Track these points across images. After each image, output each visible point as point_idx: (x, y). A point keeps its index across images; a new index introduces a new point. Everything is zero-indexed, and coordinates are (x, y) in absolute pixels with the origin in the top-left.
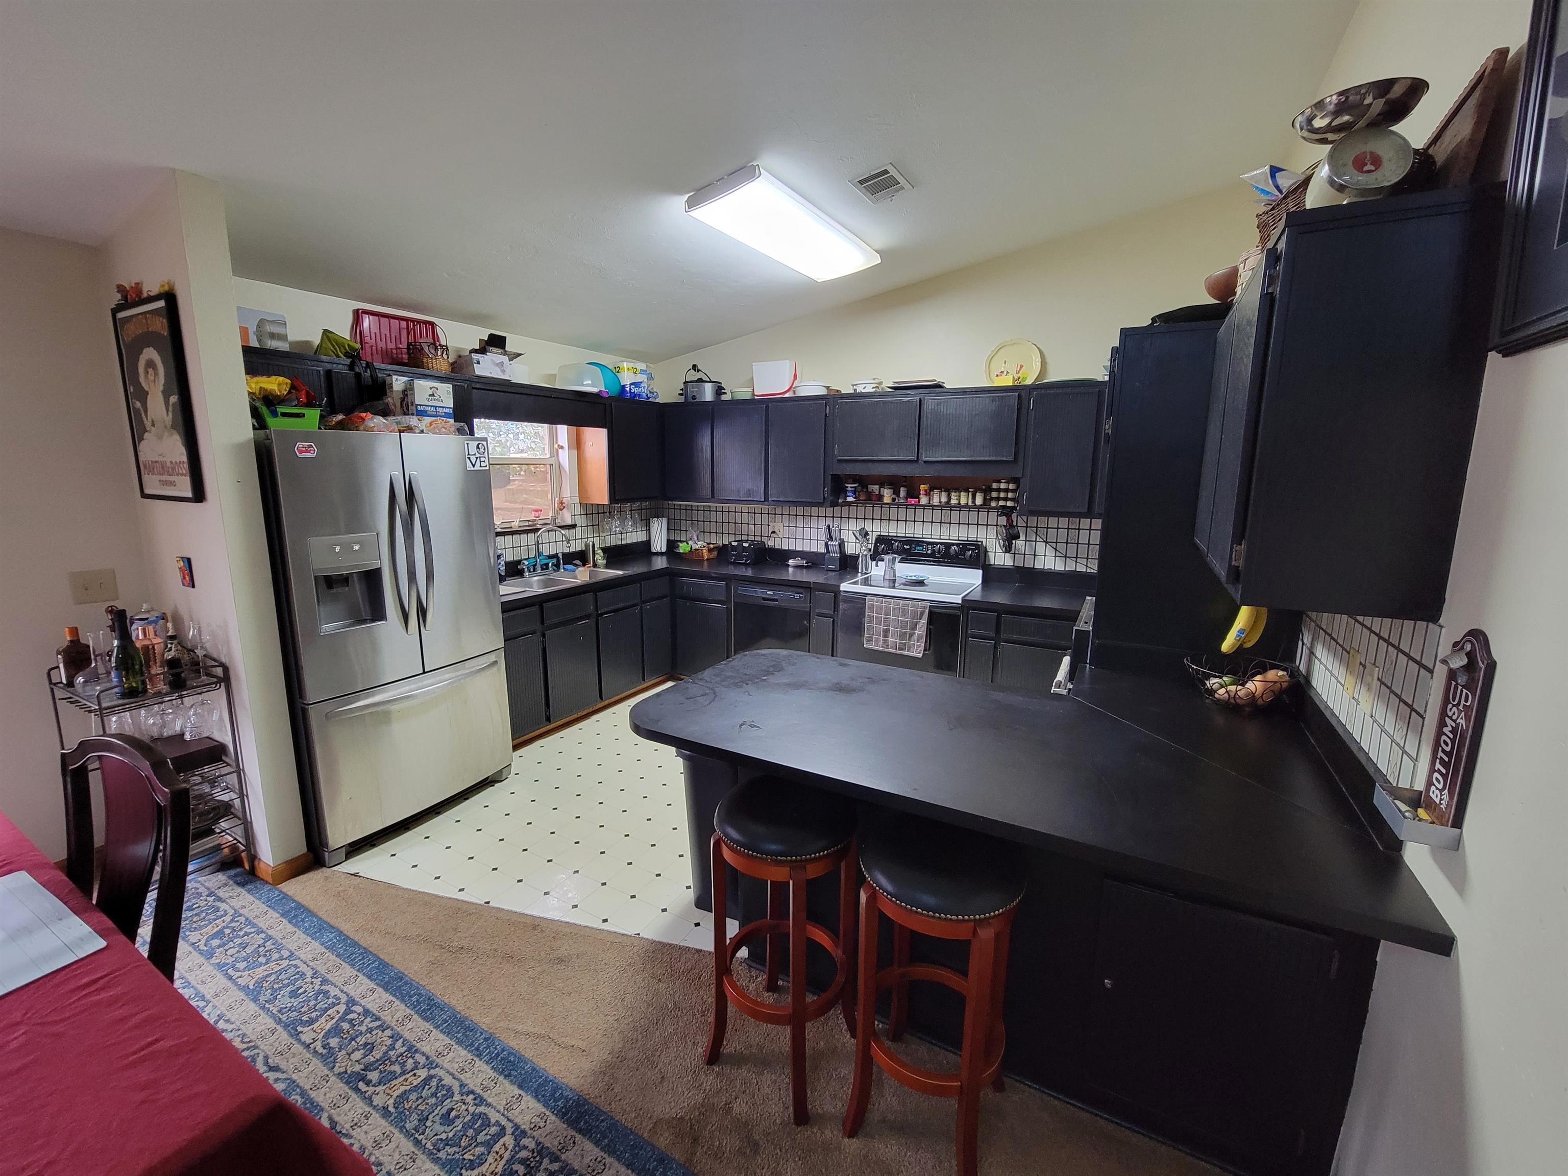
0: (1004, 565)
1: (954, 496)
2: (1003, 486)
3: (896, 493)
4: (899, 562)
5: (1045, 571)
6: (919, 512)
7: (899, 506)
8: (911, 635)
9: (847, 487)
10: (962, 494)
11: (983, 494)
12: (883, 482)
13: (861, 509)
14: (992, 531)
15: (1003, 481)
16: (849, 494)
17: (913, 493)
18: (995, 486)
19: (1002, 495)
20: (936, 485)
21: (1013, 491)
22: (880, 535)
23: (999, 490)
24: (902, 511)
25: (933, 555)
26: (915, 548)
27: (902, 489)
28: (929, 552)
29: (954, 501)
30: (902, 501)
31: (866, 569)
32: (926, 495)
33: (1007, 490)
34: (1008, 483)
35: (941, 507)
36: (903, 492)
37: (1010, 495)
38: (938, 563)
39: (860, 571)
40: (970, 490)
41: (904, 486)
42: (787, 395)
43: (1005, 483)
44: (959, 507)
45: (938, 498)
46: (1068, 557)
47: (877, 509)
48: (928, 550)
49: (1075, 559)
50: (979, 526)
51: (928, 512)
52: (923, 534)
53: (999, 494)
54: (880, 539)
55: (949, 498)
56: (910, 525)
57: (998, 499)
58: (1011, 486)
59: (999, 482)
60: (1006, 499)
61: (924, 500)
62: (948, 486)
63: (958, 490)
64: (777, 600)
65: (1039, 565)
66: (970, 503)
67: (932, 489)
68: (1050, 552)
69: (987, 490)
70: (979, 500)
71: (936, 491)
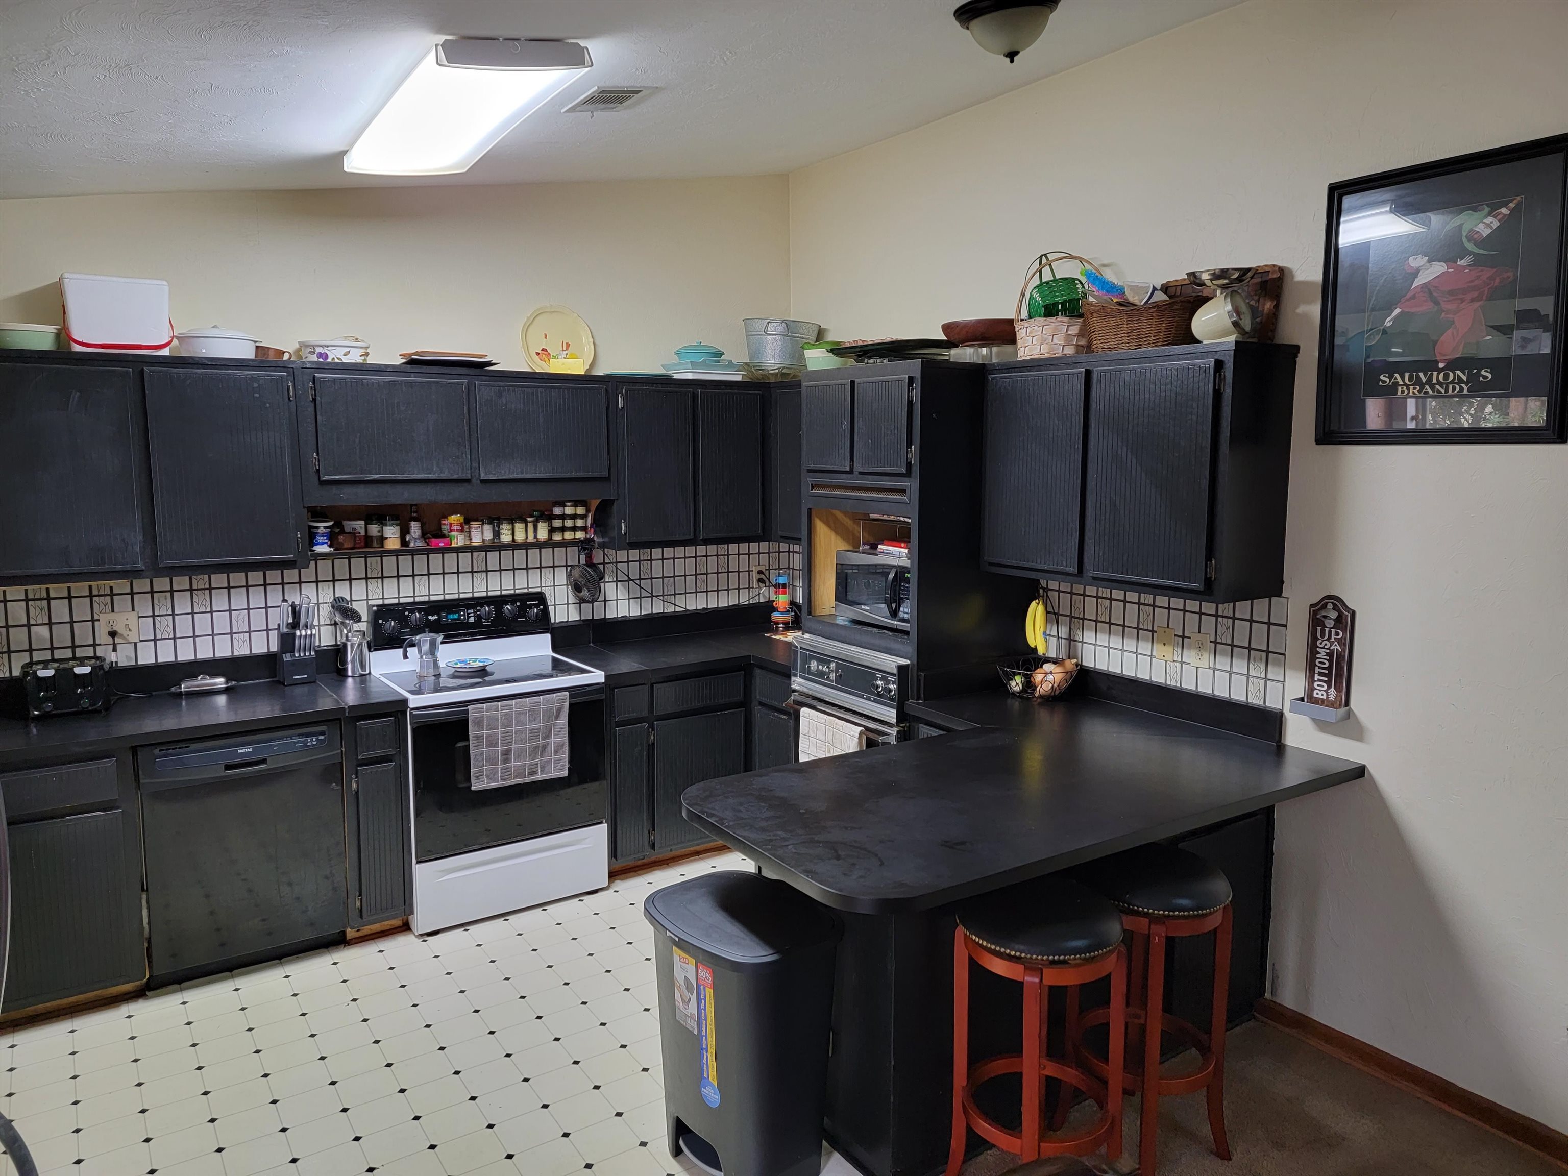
0: (567, 621)
1: (505, 529)
2: (569, 510)
3: (404, 530)
4: (442, 643)
5: (619, 620)
6: (450, 558)
7: (413, 553)
8: (544, 747)
9: (317, 528)
10: (518, 526)
11: (546, 524)
12: (378, 515)
13: (341, 564)
14: (561, 576)
15: (569, 504)
16: (320, 539)
17: (434, 530)
18: (557, 511)
19: (570, 523)
20: (474, 514)
21: (583, 517)
22: (383, 605)
23: (563, 517)
24: (420, 560)
25: (478, 622)
26: (446, 617)
27: (413, 524)
28: (472, 620)
29: (506, 538)
30: (420, 544)
31: (362, 668)
32: (462, 531)
33: (574, 517)
34: (575, 506)
35: (485, 548)
36: (415, 529)
37: (580, 523)
38: (490, 633)
39: (350, 673)
40: (529, 519)
41: (415, 519)
42: (165, 352)
43: (571, 506)
44: (514, 546)
45: (481, 534)
46: (656, 596)
47: (373, 561)
48: (469, 617)
49: (661, 598)
50: (530, 571)
51: (465, 558)
52: (459, 593)
53: (563, 523)
54: (382, 613)
55: (497, 534)
56: (422, 582)
57: (563, 530)
58: (580, 511)
59: (562, 505)
60: (574, 529)
61: (457, 540)
62: (494, 515)
63: (512, 521)
64: (262, 761)
65: (611, 615)
66: (529, 538)
67: (467, 521)
68: (623, 594)
69: (549, 519)
70: (543, 534)
71: (474, 524)
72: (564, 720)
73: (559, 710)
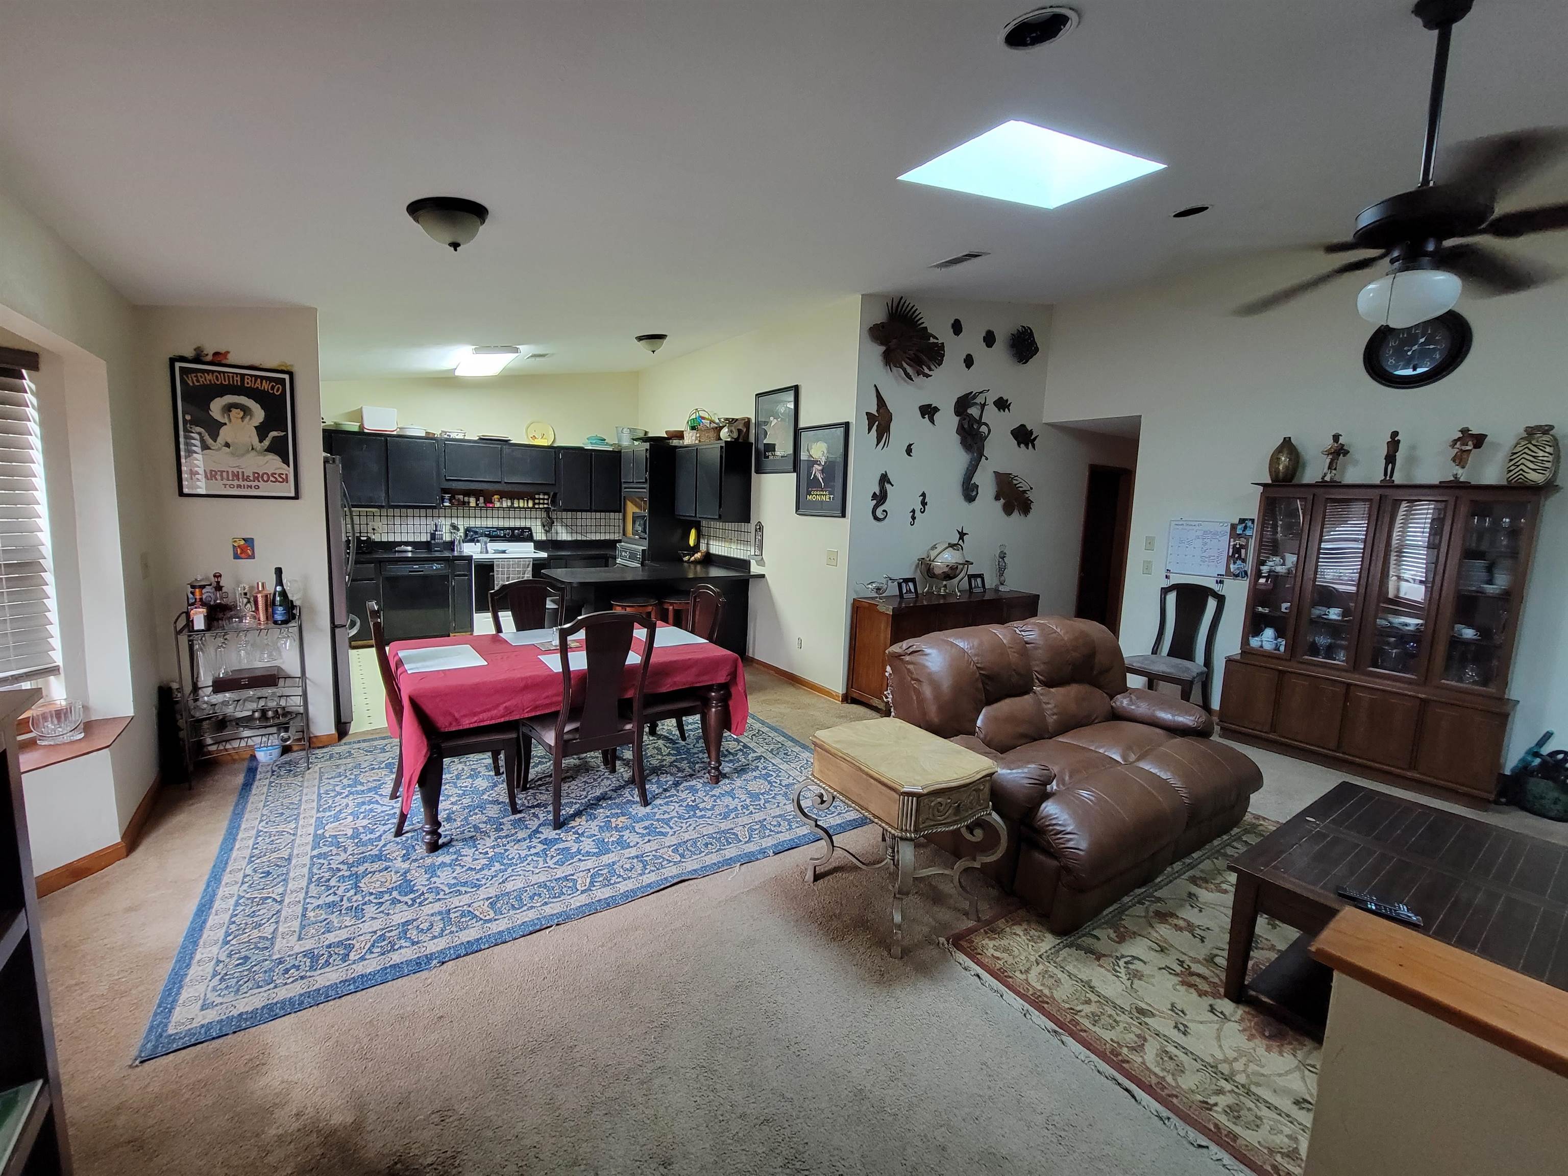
0: (541, 540)
1: (515, 502)
2: (541, 497)
3: (477, 500)
4: (490, 541)
5: (563, 541)
6: (495, 512)
7: (481, 508)
9: (445, 496)
10: (521, 501)
11: (532, 501)
12: (468, 493)
13: (454, 511)
14: (539, 522)
15: (541, 494)
16: (446, 500)
17: (488, 500)
18: (537, 496)
19: (541, 501)
20: (503, 495)
21: (547, 499)
22: (469, 527)
23: (539, 499)
24: (483, 511)
25: (505, 536)
26: (492, 533)
28: (502, 535)
29: (516, 505)
30: (483, 505)
31: (460, 548)
32: (499, 501)
33: (544, 499)
34: (544, 495)
35: (508, 509)
36: (482, 499)
37: (546, 501)
38: (509, 541)
39: (456, 550)
40: (524, 499)
41: (482, 496)
42: (395, 433)
44: (519, 508)
45: (506, 503)
46: (578, 533)
47: (466, 511)
49: (581, 533)
50: (526, 519)
51: (500, 512)
52: (499, 524)
53: (539, 501)
54: (468, 530)
55: (513, 503)
57: (539, 504)
58: (546, 497)
59: (539, 494)
60: (544, 504)
61: (497, 505)
62: (512, 496)
63: (517, 498)
64: (422, 571)
65: (559, 539)
66: (526, 506)
67: (501, 498)
68: (564, 531)
69: (533, 499)
70: (531, 505)
71: (504, 499)
72: (530, 569)
73: (529, 565)
